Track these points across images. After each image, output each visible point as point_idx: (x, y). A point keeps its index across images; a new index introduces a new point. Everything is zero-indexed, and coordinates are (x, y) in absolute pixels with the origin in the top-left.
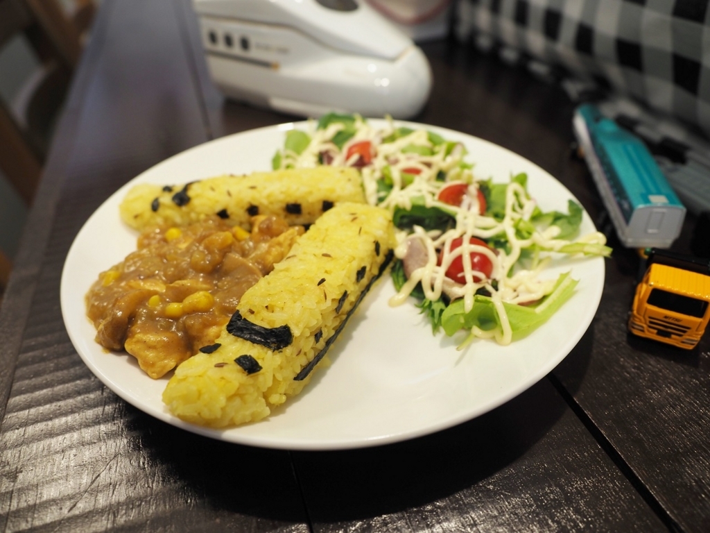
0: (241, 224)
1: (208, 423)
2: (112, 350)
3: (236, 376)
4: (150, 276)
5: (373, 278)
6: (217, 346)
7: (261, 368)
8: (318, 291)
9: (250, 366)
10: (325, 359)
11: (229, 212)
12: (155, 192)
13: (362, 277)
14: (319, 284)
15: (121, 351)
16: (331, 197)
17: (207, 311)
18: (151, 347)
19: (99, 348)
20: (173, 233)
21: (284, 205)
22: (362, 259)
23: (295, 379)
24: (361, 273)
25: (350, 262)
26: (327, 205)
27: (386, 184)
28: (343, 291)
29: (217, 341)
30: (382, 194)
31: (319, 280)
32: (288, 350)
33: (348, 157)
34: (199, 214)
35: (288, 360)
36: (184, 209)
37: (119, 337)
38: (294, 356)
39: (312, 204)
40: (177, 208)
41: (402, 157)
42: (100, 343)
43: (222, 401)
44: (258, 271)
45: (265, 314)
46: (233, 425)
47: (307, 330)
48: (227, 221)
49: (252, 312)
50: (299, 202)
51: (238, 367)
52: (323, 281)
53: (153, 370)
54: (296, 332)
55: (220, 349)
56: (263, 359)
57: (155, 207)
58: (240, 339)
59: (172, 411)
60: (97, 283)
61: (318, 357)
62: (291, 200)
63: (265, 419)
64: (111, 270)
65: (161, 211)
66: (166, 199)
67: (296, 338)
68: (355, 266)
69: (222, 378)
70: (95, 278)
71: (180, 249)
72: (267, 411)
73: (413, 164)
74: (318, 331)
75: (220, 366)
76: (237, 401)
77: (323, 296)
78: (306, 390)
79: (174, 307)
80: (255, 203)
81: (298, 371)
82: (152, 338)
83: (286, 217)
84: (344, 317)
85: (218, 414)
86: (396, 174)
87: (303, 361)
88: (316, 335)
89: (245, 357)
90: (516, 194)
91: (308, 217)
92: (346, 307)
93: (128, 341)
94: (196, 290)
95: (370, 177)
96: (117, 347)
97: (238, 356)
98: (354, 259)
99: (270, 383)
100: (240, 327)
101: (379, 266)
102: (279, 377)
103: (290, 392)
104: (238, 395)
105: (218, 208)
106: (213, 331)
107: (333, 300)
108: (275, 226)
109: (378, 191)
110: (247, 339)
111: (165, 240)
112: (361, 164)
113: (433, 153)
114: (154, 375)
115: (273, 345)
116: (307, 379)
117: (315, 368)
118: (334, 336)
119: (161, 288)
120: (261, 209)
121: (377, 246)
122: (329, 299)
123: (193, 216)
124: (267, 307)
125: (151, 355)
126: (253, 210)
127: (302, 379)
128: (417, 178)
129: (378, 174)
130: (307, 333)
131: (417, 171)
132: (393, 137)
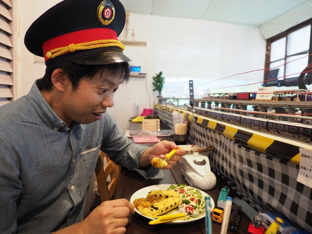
0: (158, 197)
5: (174, 208)
7: (153, 211)
8: (164, 205)
16: (173, 196)
21: (165, 196)
24: (171, 206)
27: (184, 197)
28: (167, 207)
30: (182, 198)
32: (157, 210)
33: (179, 191)
38: (158, 212)
39: (170, 196)
41: (189, 193)
44: (158, 202)
46: (148, 216)
48: (156, 196)
49: (154, 205)
54: (159, 209)
55: (149, 208)
61: (162, 215)
62: (167, 195)
68: (171, 204)
72: (152, 217)
74: (162, 211)
81: (158, 215)
84: (167, 212)
86: (186, 195)
90: (203, 202)
92: (168, 210)
95: (181, 195)
97: (151, 209)
100: (152, 207)
101: (176, 207)
104: (149, 213)
107: (165, 207)
112: (181, 192)
113: (195, 193)
115: (155, 209)
118: (165, 213)
120: (162, 196)
121: (176, 204)
124: (156, 205)
126: (160, 195)
128: (189, 197)
129: (183, 195)
130: (160, 210)
131: (190, 196)
132: (190, 190)
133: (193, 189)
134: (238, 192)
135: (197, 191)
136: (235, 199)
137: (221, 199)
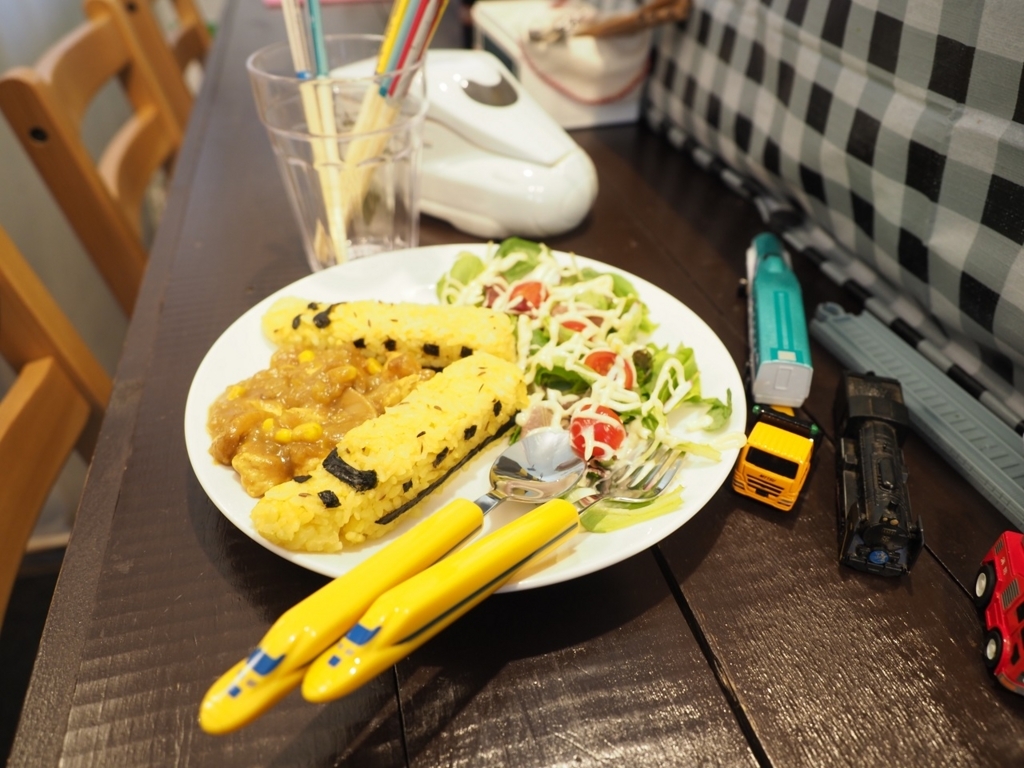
0: (377, 356)
1: (283, 544)
2: (220, 462)
3: (315, 506)
4: (272, 398)
5: (488, 438)
6: (309, 477)
7: (340, 504)
8: (416, 443)
9: (330, 501)
10: (416, 509)
11: (366, 343)
12: (300, 308)
13: (472, 435)
14: (419, 436)
15: (229, 465)
16: (471, 344)
17: (313, 442)
18: (255, 467)
19: (211, 459)
20: (306, 356)
21: (422, 345)
22: (476, 418)
23: (377, 522)
24: (470, 432)
25: (459, 419)
26: (466, 352)
27: (542, 336)
28: (443, 447)
29: (311, 473)
30: (535, 347)
31: (420, 432)
32: (371, 494)
33: (512, 298)
34: (336, 339)
35: (370, 503)
36: (323, 331)
37: (229, 452)
38: (377, 499)
39: (451, 348)
40: (316, 330)
41: (572, 306)
42: (212, 454)
43: (296, 526)
44: (373, 410)
45: (359, 455)
46: (304, 550)
47: (394, 478)
48: (363, 352)
49: (348, 452)
50: (437, 344)
51: (320, 500)
52: (423, 433)
53: (252, 488)
54: (381, 478)
55: (309, 481)
56: (345, 497)
57: (296, 323)
58: (331, 475)
59: (255, 526)
60: (224, 395)
61: (407, 507)
62: (431, 341)
63: (337, 552)
64: (238, 384)
65: (300, 328)
66: (308, 317)
67: (382, 483)
68: (466, 424)
69: (303, 507)
70: (223, 390)
71: (307, 375)
72: (340, 545)
73: (580, 317)
74: (408, 481)
75: (303, 495)
76: (311, 530)
77: (419, 448)
78: (388, 535)
79: (284, 434)
80: (393, 338)
81: (381, 515)
82: (257, 459)
83: (423, 357)
84: (444, 472)
85: (291, 537)
86: (554, 329)
87: (386, 507)
88: (404, 485)
89: (328, 492)
90: (673, 372)
91: (445, 359)
92: (448, 462)
93: (236, 457)
94: (310, 420)
95: (526, 326)
96: (225, 461)
97: (322, 490)
98: (466, 415)
99: (346, 520)
100: (335, 465)
101: (499, 426)
102: (357, 516)
103: (369, 533)
104: (313, 524)
105: (356, 337)
106: (312, 462)
107: (430, 454)
108: (404, 366)
109: (532, 343)
110: (336, 476)
111: (296, 361)
112: (522, 308)
113: (610, 306)
114: (252, 493)
115: (357, 487)
116: (390, 525)
117: (401, 516)
118: (427, 489)
119: (277, 411)
120: (398, 345)
121: (497, 408)
122: (425, 452)
123: (331, 340)
124: (364, 449)
125: (253, 474)
126: (390, 345)
127: (385, 524)
128: (576, 335)
129: (537, 324)
130: (395, 481)
131: (578, 327)
132: (574, 280)
133: (590, 275)
134: (828, 268)
135: (619, 290)
136: (831, 318)
137: (781, 348)
